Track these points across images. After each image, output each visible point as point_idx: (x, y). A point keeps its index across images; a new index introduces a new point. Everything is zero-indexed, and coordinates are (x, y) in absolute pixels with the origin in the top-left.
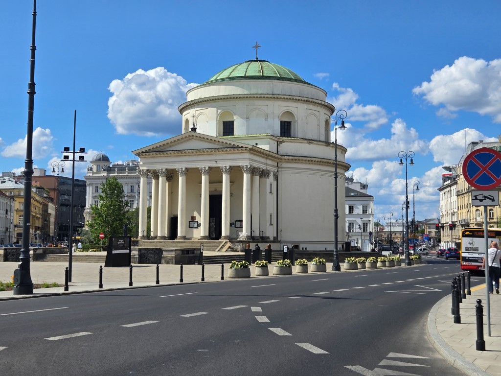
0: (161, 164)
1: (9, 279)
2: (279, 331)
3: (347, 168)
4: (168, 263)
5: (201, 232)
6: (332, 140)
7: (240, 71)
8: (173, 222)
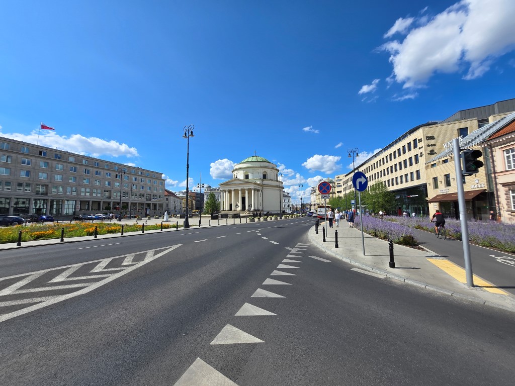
0: (227, 188)
1: (182, 224)
2: (265, 238)
3: (283, 188)
4: (230, 218)
5: (239, 208)
6: (279, 180)
7: (250, 159)
8: (231, 205)
